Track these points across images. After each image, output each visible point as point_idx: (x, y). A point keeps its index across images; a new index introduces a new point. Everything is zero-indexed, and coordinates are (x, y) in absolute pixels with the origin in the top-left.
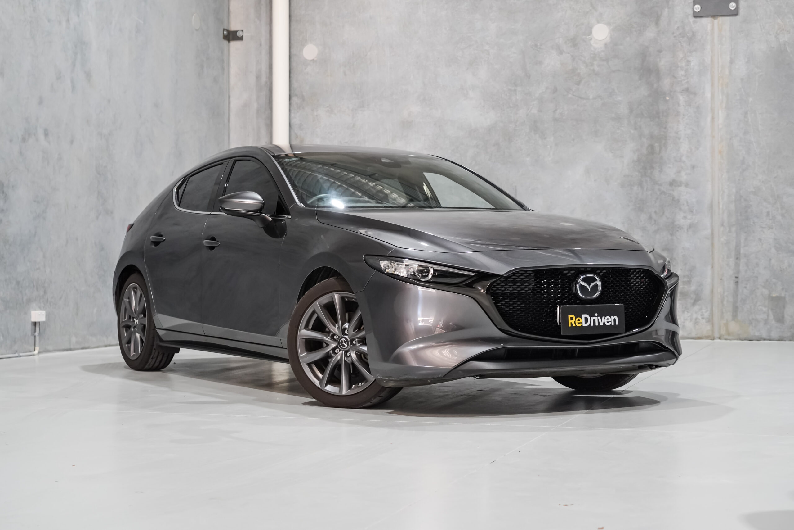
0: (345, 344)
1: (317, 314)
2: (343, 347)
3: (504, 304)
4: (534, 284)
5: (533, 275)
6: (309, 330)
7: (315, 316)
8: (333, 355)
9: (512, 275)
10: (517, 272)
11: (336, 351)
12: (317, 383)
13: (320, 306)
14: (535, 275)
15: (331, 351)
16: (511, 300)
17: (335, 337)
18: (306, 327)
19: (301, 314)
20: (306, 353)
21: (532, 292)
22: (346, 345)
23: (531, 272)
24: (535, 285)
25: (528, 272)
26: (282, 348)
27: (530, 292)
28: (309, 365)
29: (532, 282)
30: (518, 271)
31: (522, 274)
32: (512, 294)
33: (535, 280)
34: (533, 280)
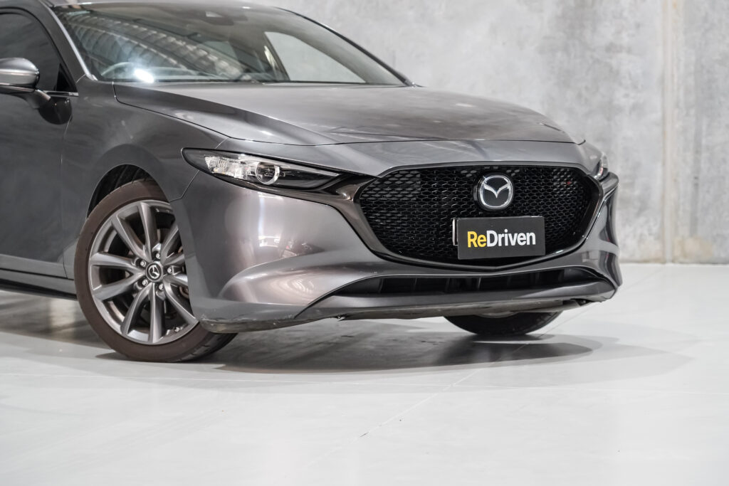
0: (156, 273)
1: (117, 231)
2: (153, 277)
3: (379, 216)
4: (420, 189)
5: (419, 176)
6: (105, 253)
7: (113, 234)
8: (140, 288)
9: (390, 176)
10: (396, 172)
11: (144, 283)
12: (117, 327)
13: (121, 220)
14: (421, 176)
15: (136, 283)
16: (389, 210)
17: (142, 263)
18: (101, 250)
19: (94, 231)
20: (101, 286)
21: (417, 200)
22: (158, 274)
23: (416, 172)
24: (422, 190)
25: (412, 172)
26: (66, 278)
28: (106, 302)
29: (417, 186)
30: (398, 171)
31: (404, 175)
32: (389, 203)
33: (422, 183)
34: (419, 182)
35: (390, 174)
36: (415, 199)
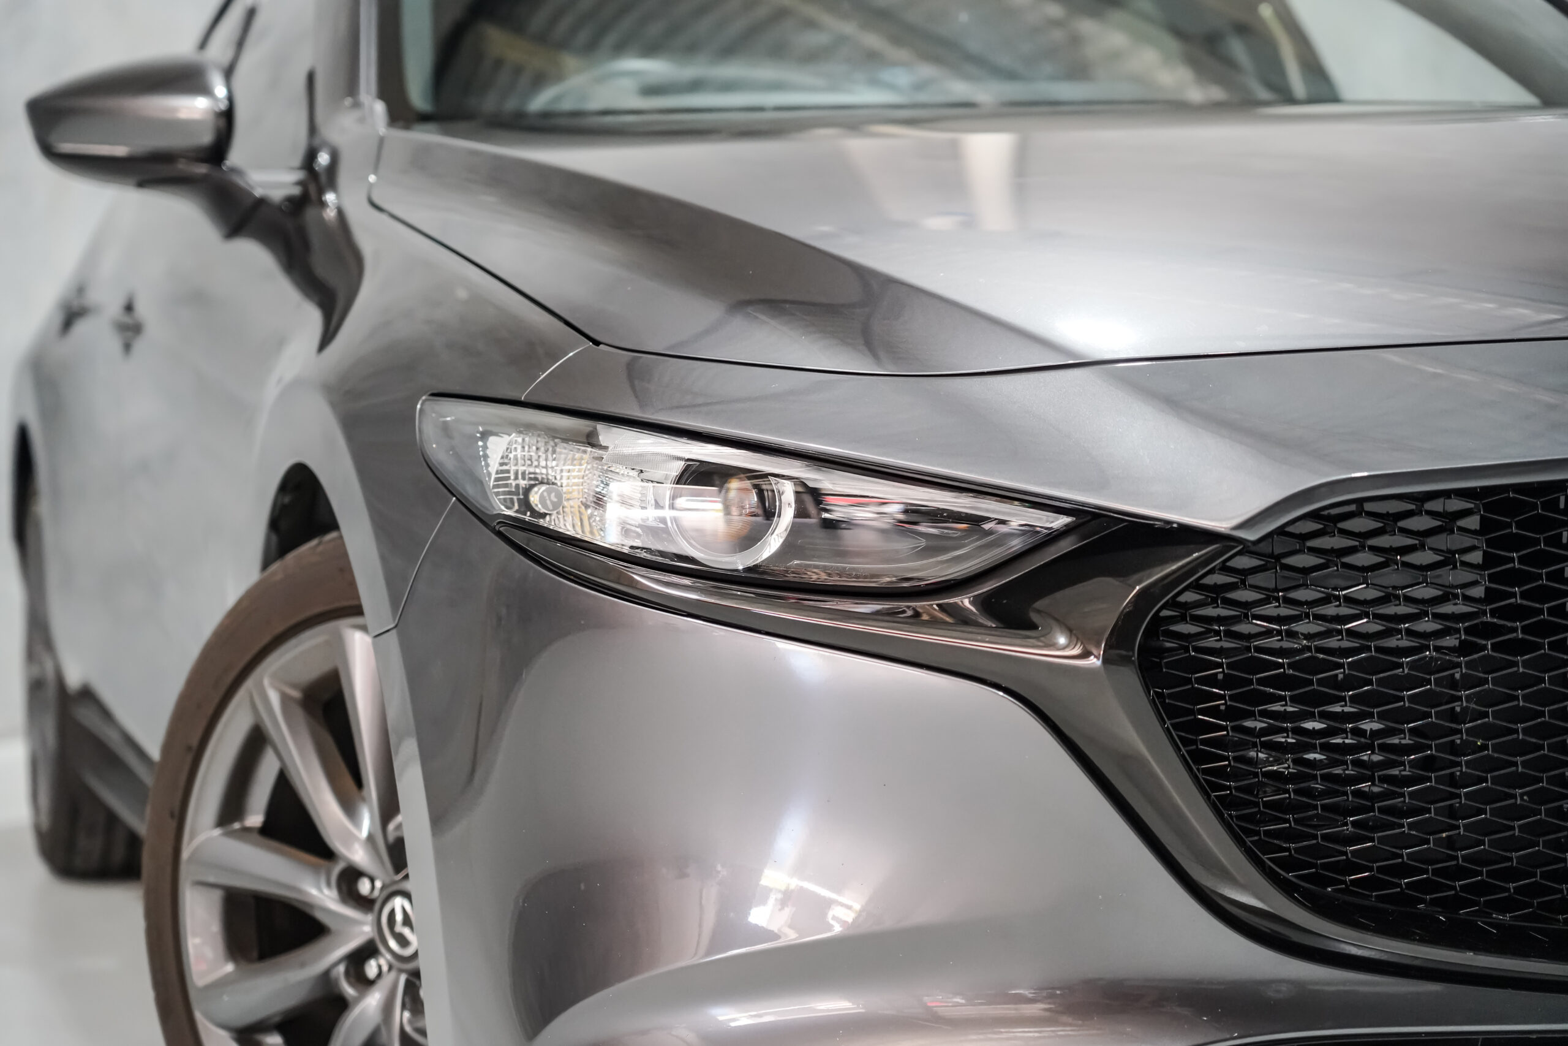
0: (406, 932)
2: (397, 949)
3: (1264, 732)
4: (1478, 592)
5: (1472, 522)
8: (349, 991)
9: (1312, 526)
10: (1353, 507)
11: (371, 969)
13: (287, 699)
14: (1486, 526)
15: (341, 968)
16: (1312, 702)
17: (364, 887)
20: (230, 967)
21: (1465, 648)
23: (1456, 505)
24: (1491, 596)
25: (1435, 505)
27: (1451, 650)
29: (1468, 576)
30: (1360, 502)
31: (1389, 522)
32: (1313, 666)
33: (1489, 560)
34: (1476, 557)
35: (1314, 515)
36: (1450, 641)
